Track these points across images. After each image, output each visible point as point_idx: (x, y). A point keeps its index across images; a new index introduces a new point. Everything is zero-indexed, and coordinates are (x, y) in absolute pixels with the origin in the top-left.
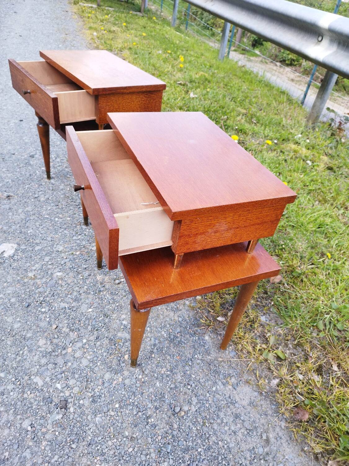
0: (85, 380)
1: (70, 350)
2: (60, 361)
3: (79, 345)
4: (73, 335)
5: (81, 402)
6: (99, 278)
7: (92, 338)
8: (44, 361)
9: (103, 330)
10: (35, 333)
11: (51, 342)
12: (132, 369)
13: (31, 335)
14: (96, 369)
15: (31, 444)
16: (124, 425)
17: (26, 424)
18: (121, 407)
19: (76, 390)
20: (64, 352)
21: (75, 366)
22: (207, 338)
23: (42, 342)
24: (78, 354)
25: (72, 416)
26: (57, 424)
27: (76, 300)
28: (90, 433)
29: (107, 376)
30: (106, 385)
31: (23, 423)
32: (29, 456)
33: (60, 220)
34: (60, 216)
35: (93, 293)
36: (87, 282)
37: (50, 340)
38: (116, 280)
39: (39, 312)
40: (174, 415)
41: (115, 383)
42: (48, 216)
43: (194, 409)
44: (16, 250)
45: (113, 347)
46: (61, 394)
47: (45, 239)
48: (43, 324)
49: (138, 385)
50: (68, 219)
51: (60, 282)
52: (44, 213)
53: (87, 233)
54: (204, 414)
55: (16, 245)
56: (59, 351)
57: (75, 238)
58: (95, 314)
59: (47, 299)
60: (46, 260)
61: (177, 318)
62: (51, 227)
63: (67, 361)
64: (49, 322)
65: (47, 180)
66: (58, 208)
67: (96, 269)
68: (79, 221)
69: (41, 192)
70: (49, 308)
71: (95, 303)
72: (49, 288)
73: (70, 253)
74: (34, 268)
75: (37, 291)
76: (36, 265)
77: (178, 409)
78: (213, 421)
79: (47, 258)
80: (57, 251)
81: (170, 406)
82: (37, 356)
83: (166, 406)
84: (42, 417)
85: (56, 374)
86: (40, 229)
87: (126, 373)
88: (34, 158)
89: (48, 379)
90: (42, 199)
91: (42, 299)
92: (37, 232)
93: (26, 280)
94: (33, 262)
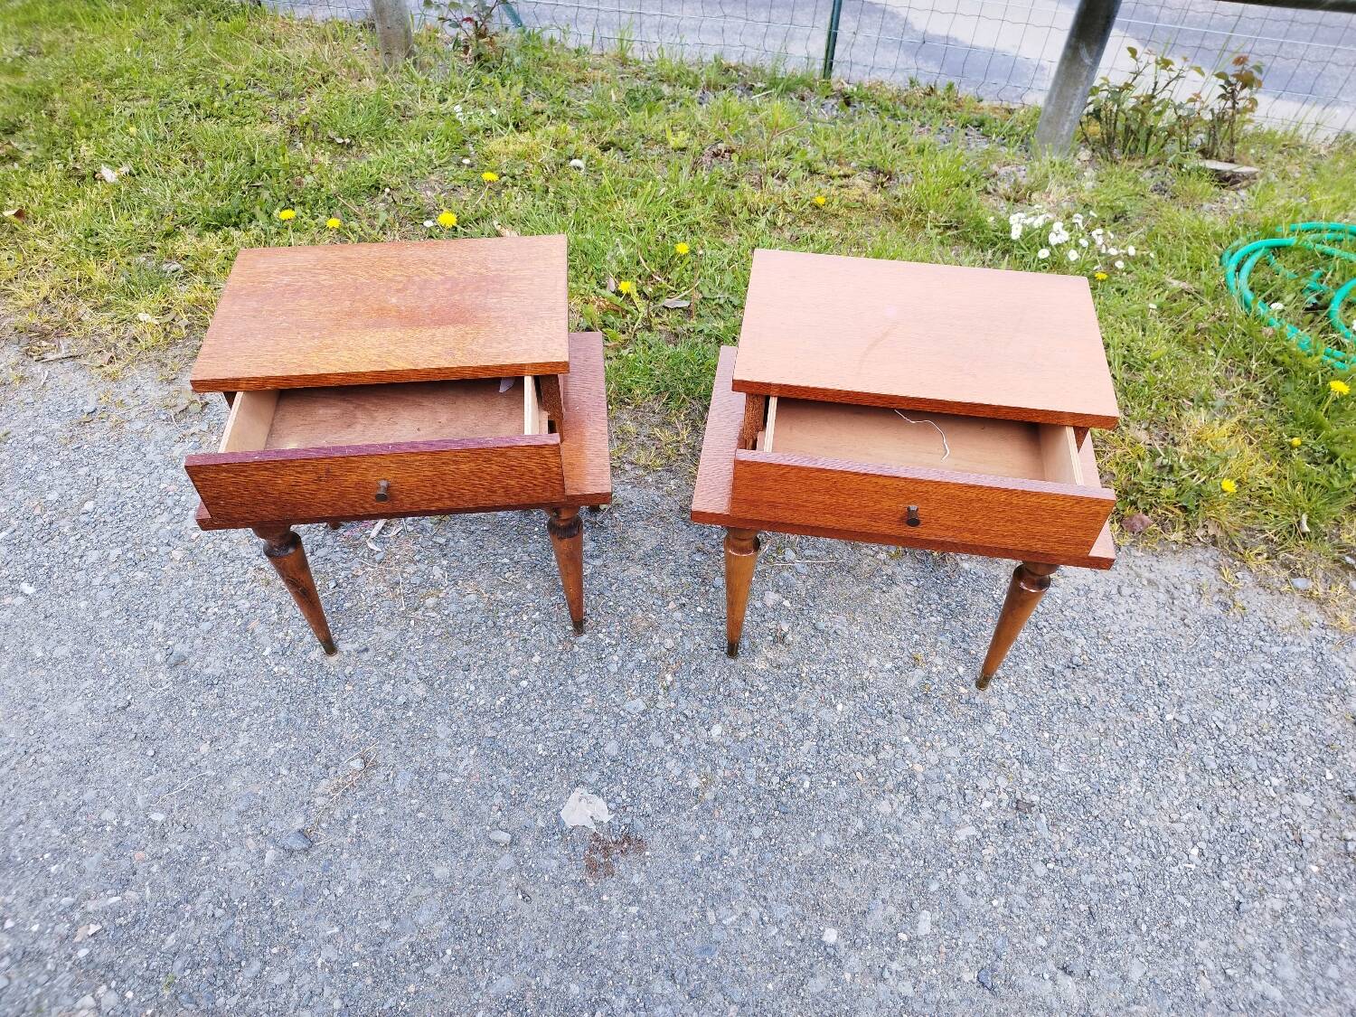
0: (987, 763)
1: (918, 768)
2: (936, 789)
3: (912, 750)
4: (887, 753)
5: (1026, 781)
6: (760, 665)
7: (905, 726)
8: (926, 814)
9: (894, 704)
10: (858, 812)
11: (891, 792)
12: (988, 690)
13: (860, 821)
14: (972, 740)
15: (1074, 870)
16: (1081, 737)
17: (1040, 870)
18: (1050, 731)
19: (1002, 782)
20: (920, 778)
21: (954, 769)
22: (966, 566)
23: (884, 807)
24: (933, 759)
25: (1046, 801)
26: (1053, 824)
27: (804, 722)
28: (1080, 786)
29: (991, 729)
30: (1006, 737)
31: (1038, 873)
32: (1093, 878)
33: (532, 676)
34: (515, 672)
35: (797, 689)
36: (763, 689)
37: (884, 792)
38: (780, 639)
39: (808, 792)
40: (1084, 669)
41: (1005, 723)
42: (502, 699)
43: (1082, 641)
44: (598, 793)
45: (935, 701)
46: (1004, 805)
47: (586, 726)
48: (843, 795)
49: (1020, 694)
50: (536, 659)
51: (742, 735)
52: (482, 702)
53: (608, 640)
54: (1093, 632)
55: (577, 789)
56: (916, 783)
57: (614, 668)
58: (852, 703)
59: (780, 770)
60: (661, 742)
61: (910, 587)
62: (549, 702)
63: (941, 778)
64: (842, 783)
65: (333, 659)
66: (481, 667)
67: (732, 662)
68: (555, 641)
69: (387, 687)
70: (805, 772)
71: (826, 694)
72: (752, 759)
73: (661, 691)
74: (677, 772)
75: (752, 781)
76: (668, 765)
77: (1076, 660)
78: (1107, 628)
79: (656, 740)
80: (644, 713)
81: (1069, 667)
82: (914, 822)
83: (1068, 673)
84: (1035, 844)
85: (961, 802)
86: (542, 727)
87: (994, 701)
88: (192, 660)
89: (967, 818)
90: (420, 690)
91: (776, 780)
92: (551, 735)
93: (709, 796)
94: (656, 769)
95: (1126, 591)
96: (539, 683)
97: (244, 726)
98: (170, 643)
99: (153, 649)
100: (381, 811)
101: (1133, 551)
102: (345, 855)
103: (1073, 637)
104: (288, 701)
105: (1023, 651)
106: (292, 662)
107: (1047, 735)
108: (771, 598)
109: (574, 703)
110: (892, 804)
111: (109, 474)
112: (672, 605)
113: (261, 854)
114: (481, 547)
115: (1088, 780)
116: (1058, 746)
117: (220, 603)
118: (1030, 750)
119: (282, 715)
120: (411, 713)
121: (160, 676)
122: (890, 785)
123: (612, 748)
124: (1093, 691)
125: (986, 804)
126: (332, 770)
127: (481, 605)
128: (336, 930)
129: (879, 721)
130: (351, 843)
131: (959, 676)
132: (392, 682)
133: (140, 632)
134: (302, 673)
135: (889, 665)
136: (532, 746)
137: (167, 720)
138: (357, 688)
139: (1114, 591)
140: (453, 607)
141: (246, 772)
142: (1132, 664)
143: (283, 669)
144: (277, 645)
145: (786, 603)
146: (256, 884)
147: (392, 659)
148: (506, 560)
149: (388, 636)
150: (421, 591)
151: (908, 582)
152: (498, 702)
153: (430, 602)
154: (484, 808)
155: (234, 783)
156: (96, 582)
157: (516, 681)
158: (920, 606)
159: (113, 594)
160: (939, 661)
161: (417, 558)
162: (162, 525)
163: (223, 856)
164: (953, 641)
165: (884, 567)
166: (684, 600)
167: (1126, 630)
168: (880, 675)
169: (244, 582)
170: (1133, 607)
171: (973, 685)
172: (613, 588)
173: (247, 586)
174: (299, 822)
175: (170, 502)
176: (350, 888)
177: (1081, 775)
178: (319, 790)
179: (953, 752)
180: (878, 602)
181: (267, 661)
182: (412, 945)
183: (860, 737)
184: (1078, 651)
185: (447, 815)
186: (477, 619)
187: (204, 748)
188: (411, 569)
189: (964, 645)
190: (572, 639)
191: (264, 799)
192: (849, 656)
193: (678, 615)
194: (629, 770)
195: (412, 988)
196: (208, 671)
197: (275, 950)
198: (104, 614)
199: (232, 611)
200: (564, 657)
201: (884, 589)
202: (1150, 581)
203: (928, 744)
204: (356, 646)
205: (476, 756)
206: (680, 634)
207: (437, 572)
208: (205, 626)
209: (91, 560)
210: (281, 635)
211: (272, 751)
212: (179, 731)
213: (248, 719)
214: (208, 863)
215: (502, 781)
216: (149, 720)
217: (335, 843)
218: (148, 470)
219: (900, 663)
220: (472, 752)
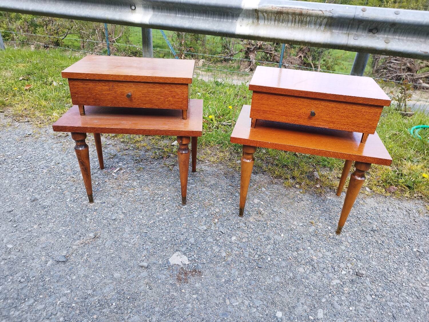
0: (343, 258)
1: (315, 258)
2: (322, 265)
3: (312, 251)
4: (302, 252)
5: (359, 266)
7: (308, 244)
9: (304, 236)
10: (290, 270)
11: (304, 265)
12: (341, 235)
13: (291, 273)
14: (336, 250)
15: (384, 300)
16: (379, 253)
17: (369, 298)
19: (349, 265)
20: (315, 261)
21: (330, 259)
22: (329, 198)
23: (301, 270)
24: (321, 255)
25: (368, 273)
26: (372, 282)
27: (268, 239)
28: (382, 270)
29: (343, 248)
30: (349, 251)
31: (368, 299)
32: (392, 303)
33: (164, 216)
34: (158, 214)
35: (266, 228)
36: (252, 227)
37: (301, 265)
38: (259, 213)
39: (270, 261)
40: (378, 232)
41: (349, 246)
42: (152, 221)
43: (376, 223)
44: (185, 254)
45: (320, 237)
46: (351, 273)
47: (183, 232)
48: (284, 264)
49: (354, 238)
50: (167, 210)
51: (244, 240)
52: (144, 222)
53: (194, 207)
54: (380, 221)
55: (177, 252)
56: (314, 263)
57: (195, 216)
58: (287, 235)
59: (258, 253)
60: (212, 240)
61: (308, 202)
62: (170, 224)
63: (324, 262)
64: (284, 260)
65: (91, 204)
66: (146, 211)
67: (241, 218)
68: (175, 206)
69: (110, 214)
70: (268, 255)
71: (277, 231)
72: (247, 249)
73: (213, 224)
74: (217, 250)
75: (247, 256)
76: (214, 248)
77: (374, 229)
78: (385, 220)
79: (209, 239)
80: (205, 230)
81: (372, 231)
82: (314, 276)
83: (372, 232)
84: (365, 288)
85: (333, 271)
86: (166, 231)
87: (343, 239)
88: (40, 200)
89: (336, 277)
90: (122, 216)
91: (256, 256)
92: (169, 234)
93: (229, 259)
94: (209, 249)
95: (391, 209)
96: (167, 218)
97: (53, 221)
98: (34, 195)
99: (27, 196)
100: (98, 252)
101: (391, 198)
102: (80, 266)
103: (372, 222)
104: (71, 215)
105: (353, 224)
106: (76, 204)
107: (366, 252)
108: (256, 201)
109: (179, 225)
110: (304, 269)
111: (29, 149)
112: (219, 199)
113: (46, 262)
114: (152, 178)
115: (385, 268)
116: (371, 256)
117: (55, 185)
118: (360, 255)
119: (68, 219)
120: (116, 223)
121: (27, 204)
122: (303, 262)
123: (192, 240)
124: (383, 239)
125: (344, 272)
126: (82, 238)
127: (149, 194)
128: (69, 291)
129: (298, 241)
130: (83, 262)
131: (329, 230)
132: (112, 213)
133: (24, 191)
134: (79, 207)
135: (301, 224)
136: (161, 237)
137: (24, 217)
138: (98, 213)
139: (386, 209)
140: (139, 194)
141: (48, 235)
142: (396, 232)
143: (72, 205)
144: (72, 199)
145: (262, 203)
146: (41, 272)
147: (113, 206)
148: (160, 182)
149: (113, 199)
150: (128, 188)
151: (307, 200)
152: (150, 222)
153: (131, 191)
154: (139, 255)
155: (43, 238)
156: (14, 176)
157: (158, 217)
158: (313, 208)
159: (19, 180)
160: (320, 224)
161: (129, 179)
162: (43, 164)
163: (31, 261)
164: (326, 219)
165: (298, 196)
166: (224, 199)
167: (392, 221)
168: (298, 227)
169: (66, 180)
170: (394, 215)
171: (335, 233)
172: (198, 193)
173: (66, 182)
174: (65, 253)
175: (47, 158)
176: (79, 277)
177: (382, 266)
178: (75, 244)
179: (329, 254)
180: (296, 205)
181: (67, 203)
182: (99, 300)
183: (290, 245)
184: (375, 226)
185: (123, 256)
186: (147, 197)
187: (35, 227)
188: (126, 182)
189: (330, 221)
190: (181, 206)
191: (53, 244)
192: (286, 220)
193: (221, 203)
194: (198, 248)
195: (95, 317)
196: (44, 204)
197: (41, 296)
198: (13, 185)
199: (59, 188)
200: (178, 211)
201: (299, 202)
202: (399, 208)
203: (318, 250)
204: (101, 201)
205: (138, 238)
206: (222, 208)
207: (135, 183)
208: (48, 191)
209: (14, 170)
210: (75, 196)
211: (61, 230)
212: (28, 220)
213: (55, 219)
214: (24, 263)
215: (147, 247)
216: (18, 216)
217: (77, 261)
218: (43, 150)
219: (306, 224)
220: (137, 237)
